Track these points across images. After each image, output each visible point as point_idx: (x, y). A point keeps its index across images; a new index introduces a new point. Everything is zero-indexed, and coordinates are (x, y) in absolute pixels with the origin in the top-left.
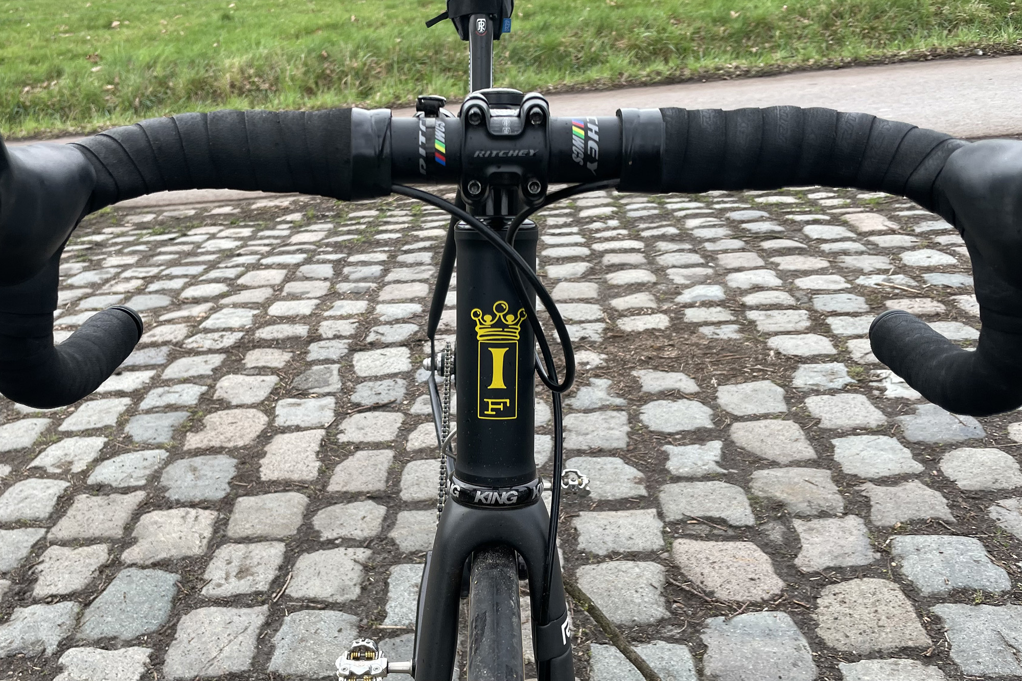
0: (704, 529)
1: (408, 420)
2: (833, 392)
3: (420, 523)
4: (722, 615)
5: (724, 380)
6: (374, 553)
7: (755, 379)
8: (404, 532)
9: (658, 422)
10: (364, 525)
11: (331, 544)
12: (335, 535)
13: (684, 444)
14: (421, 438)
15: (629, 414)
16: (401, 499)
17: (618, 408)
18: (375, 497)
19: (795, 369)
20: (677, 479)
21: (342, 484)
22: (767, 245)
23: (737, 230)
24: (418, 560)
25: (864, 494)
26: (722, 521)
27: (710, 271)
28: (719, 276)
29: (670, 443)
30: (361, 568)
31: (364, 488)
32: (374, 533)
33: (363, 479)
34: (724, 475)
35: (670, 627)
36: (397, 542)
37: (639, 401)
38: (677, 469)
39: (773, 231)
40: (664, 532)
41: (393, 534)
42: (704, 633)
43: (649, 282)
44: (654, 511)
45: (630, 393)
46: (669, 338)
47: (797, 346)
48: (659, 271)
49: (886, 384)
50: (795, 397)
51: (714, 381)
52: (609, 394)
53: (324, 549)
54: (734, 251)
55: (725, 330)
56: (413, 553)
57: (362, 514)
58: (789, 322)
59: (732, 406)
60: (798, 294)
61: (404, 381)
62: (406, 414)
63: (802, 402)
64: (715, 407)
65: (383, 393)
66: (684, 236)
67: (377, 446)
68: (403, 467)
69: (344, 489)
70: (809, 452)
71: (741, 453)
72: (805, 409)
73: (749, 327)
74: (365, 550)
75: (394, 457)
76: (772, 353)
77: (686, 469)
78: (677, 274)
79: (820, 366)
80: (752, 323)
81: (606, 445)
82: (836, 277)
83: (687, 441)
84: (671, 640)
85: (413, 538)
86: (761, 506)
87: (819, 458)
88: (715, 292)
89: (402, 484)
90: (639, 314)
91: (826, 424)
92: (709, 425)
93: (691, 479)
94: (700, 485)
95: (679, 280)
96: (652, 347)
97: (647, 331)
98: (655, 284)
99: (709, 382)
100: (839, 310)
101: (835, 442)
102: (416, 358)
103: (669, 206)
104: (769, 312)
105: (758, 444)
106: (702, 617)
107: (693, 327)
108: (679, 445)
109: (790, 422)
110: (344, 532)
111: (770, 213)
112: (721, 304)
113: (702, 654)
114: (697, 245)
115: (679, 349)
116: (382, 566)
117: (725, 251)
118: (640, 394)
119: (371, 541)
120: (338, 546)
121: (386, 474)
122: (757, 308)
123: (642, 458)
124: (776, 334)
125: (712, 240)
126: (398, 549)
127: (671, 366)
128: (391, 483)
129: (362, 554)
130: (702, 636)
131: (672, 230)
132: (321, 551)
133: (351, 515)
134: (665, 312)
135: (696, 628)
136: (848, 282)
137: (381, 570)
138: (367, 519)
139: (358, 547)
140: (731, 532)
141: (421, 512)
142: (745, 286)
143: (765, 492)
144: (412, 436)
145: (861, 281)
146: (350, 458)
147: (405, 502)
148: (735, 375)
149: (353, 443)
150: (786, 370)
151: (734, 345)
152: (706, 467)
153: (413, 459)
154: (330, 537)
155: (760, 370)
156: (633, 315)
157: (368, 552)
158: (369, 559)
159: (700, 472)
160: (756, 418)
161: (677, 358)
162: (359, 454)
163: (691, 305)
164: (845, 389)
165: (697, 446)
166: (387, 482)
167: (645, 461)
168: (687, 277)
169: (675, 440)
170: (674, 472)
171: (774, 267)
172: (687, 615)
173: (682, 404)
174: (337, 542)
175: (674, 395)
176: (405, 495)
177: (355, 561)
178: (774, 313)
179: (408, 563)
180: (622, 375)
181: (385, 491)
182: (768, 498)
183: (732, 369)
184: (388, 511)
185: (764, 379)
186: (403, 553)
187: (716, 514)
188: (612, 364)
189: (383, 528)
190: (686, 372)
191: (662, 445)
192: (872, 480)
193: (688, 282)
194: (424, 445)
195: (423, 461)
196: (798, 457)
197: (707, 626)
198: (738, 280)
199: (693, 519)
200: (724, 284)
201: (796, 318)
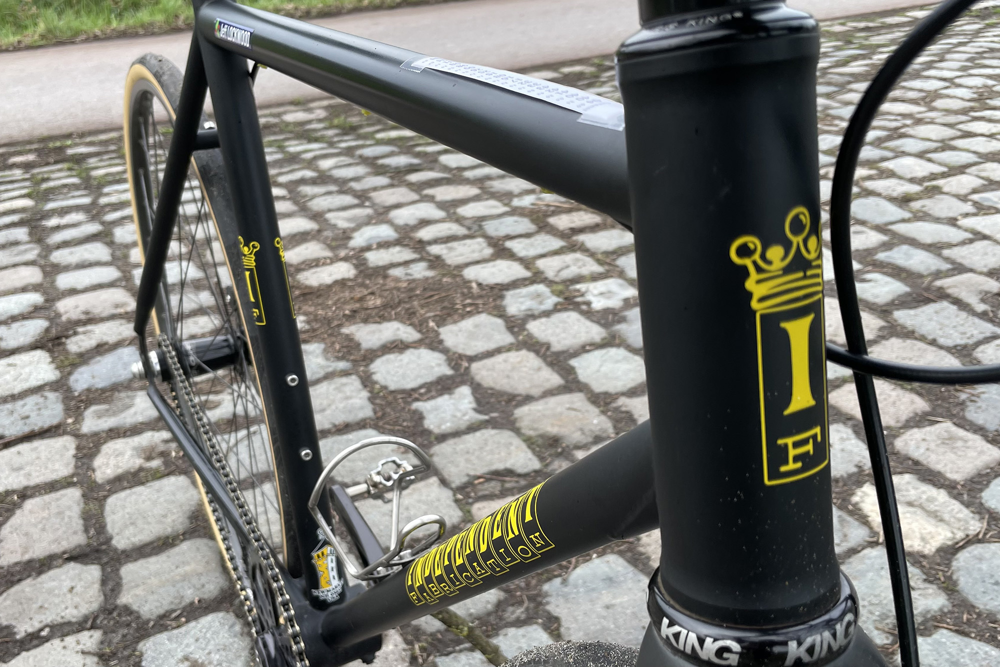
0: (494, 486)
1: (84, 443)
2: (547, 314)
3: (157, 574)
4: (556, 576)
5: (442, 321)
6: (105, 633)
7: (470, 314)
8: (139, 591)
9: (395, 379)
10: (77, 599)
11: (34, 640)
12: (37, 626)
13: (433, 398)
14: (112, 462)
15: (361, 377)
16: (116, 550)
17: (345, 373)
18: (77, 556)
19: (502, 297)
20: (442, 438)
21: (20, 551)
22: (414, 178)
23: (375, 166)
24: (174, 624)
25: (623, 409)
26: (509, 472)
27: (369, 211)
28: (382, 215)
29: (417, 400)
30: (96, 659)
31: (56, 549)
32: (95, 606)
33: (49, 536)
34: (487, 421)
35: (511, 609)
36: (135, 607)
37: (364, 360)
38: (439, 427)
39: (411, 165)
40: (457, 501)
41: (125, 599)
42: (548, 603)
43: (312, 230)
44: (434, 480)
45: (349, 353)
46: (363, 285)
47: (493, 274)
48: (317, 216)
49: (589, 297)
50: (515, 325)
51: (432, 324)
52: (327, 359)
53: (28, 650)
54: (383, 187)
55: (415, 269)
56: (163, 617)
57: (67, 584)
58: (473, 252)
59: (461, 346)
60: (467, 223)
61: (57, 394)
62: (77, 435)
63: (524, 329)
64: (445, 351)
65: (33, 415)
66: (323, 178)
67: (52, 487)
68: (102, 507)
69: (27, 557)
70: (555, 379)
71: (492, 394)
72: (530, 336)
73: (436, 262)
74: (92, 632)
75: (83, 496)
76: (474, 285)
77: (448, 424)
78: (338, 218)
79: (524, 291)
80: (438, 258)
81: (351, 418)
82: (492, 202)
83: (433, 393)
84: (519, 623)
85: (156, 597)
86: (538, 446)
87: (567, 381)
88: (385, 232)
89: (109, 528)
90: (317, 266)
91: (556, 347)
92: (449, 372)
93: (456, 434)
94: (469, 438)
95: (343, 224)
96: (352, 298)
97: (336, 282)
98: (319, 231)
99: (427, 326)
100: (513, 234)
101: (574, 362)
102: (62, 361)
103: (292, 150)
104: (450, 245)
105: (505, 381)
106: (537, 585)
107: (382, 271)
108: (429, 399)
109: (524, 352)
110: (50, 617)
111: (399, 147)
112: (397, 243)
113: (558, 629)
114: (343, 186)
115: (381, 296)
116: (125, 648)
117: (375, 189)
118: (362, 352)
119: (95, 618)
120: (47, 639)
121: (81, 522)
122: (436, 241)
123: (396, 423)
124: (468, 265)
125: (356, 179)
126: (138, 617)
127: (381, 316)
128: (92, 532)
129: (90, 639)
130: (548, 608)
131: (309, 174)
132: (24, 654)
133: (50, 591)
134: (345, 259)
135: (537, 600)
136: (506, 205)
137: (126, 653)
138: (78, 589)
139: (79, 631)
140: (523, 482)
141: (153, 559)
142: (412, 222)
143: (535, 429)
144: (98, 462)
145: (516, 202)
146: (18, 512)
147: (124, 552)
148: (449, 314)
149: (14, 492)
150: (494, 300)
151: (434, 284)
152: (467, 418)
153: (111, 492)
154: (30, 630)
155: (471, 305)
156: (312, 267)
157: (97, 635)
158: (102, 643)
159: (463, 425)
160: (489, 354)
161: (385, 306)
162: (29, 504)
163: (368, 248)
164: (557, 309)
165: (446, 397)
166: (86, 530)
167: (401, 425)
168: (349, 220)
169: (421, 395)
170: (436, 431)
171: (431, 199)
172: (521, 589)
173: (410, 355)
174: (44, 633)
175: (397, 347)
176: (120, 542)
177: (83, 653)
178: (454, 244)
179: (160, 632)
180: (331, 335)
181: (88, 545)
182: (541, 436)
183: (444, 308)
184: (103, 570)
185: (479, 313)
186: (148, 621)
187: (500, 466)
188: (316, 325)
189: (105, 595)
190: (398, 318)
191: (410, 403)
192: (623, 394)
193: (352, 225)
194: (120, 471)
195: (128, 492)
196: (547, 386)
197: (546, 595)
198: (403, 216)
199: (479, 477)
200: (390, 223)
201: (476, 247)
